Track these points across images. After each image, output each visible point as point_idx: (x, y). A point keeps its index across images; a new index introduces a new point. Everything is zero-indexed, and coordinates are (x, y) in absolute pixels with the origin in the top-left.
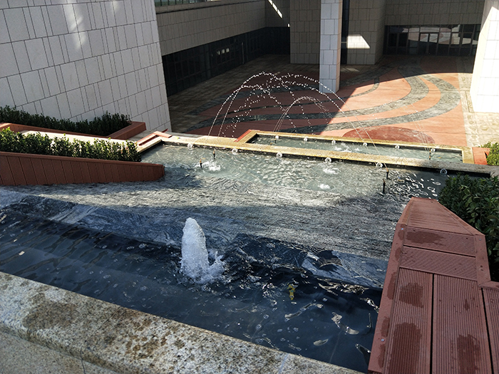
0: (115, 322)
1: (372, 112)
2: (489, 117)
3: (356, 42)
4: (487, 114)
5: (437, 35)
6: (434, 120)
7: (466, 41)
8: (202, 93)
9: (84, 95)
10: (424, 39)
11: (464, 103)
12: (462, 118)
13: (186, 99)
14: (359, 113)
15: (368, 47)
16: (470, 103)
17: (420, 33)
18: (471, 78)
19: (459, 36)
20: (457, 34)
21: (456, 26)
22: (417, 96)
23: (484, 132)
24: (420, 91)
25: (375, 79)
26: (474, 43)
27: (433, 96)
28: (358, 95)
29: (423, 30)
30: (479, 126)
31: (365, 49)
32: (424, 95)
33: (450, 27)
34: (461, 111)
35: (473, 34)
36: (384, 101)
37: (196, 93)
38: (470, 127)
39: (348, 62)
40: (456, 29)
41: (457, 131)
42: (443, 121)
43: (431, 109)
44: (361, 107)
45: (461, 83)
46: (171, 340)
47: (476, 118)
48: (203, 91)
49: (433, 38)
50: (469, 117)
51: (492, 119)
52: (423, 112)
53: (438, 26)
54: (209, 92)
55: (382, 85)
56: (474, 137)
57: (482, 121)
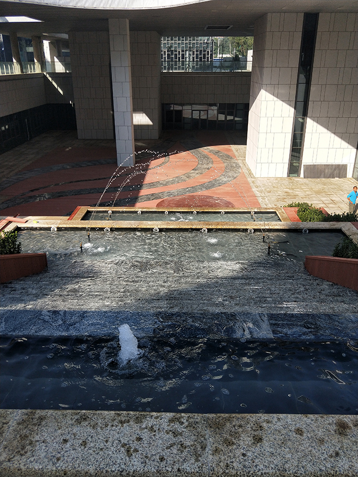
1: (173, 182)
2: (268, 181)
3: (140, 119)
4: (266, 179)
5: (206, 112)
6: (227, 187)
7: (230, 118)
10: (196, 116)
11: (245, 171)
12: (248, 184)
14: (161, 184)
15: (151, 123)
16: (249, 170)
17: (193, 111)
22: (205, 166)
23: (269, 194)
24: (206, 162)
26: (236, 119)
27: (218, 165)
28: (154, 168)
29: (194, 107)
30: (263, 189)
31: (148, 126)
32: (210, 165)
34: (245, 177)
35: (235, 111)
36: (180, 172)
38: (257, 191)
43: (221, 178)
44: (162, 179)
45: (236, 154)
47: (259, 183)
49: (203, 116)
50: (253, 182)
51: (270, 182)
52: (215, 180)
53: (207, 104)
55: (173, 158)
56: (263, 198)
57: (264, 185)
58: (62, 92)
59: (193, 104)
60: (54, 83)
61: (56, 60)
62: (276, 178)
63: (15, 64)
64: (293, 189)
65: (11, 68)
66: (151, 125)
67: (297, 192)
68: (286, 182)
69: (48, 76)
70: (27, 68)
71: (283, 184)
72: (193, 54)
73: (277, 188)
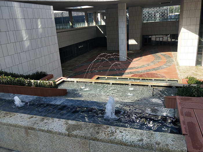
0: (97, 128)
1: (141, 67)
2: (185, 68)
3: (132, 42)
4: (184, 67)
5: (162, 38)
6: (165, 70)
7: (173, 40)
8: (74, 63)
9: (29, 64)
10: (158, 40)
11: (175, 63)
12: (175, 68)
13: (67, 65)
14: (136, 68)
15: (137, 44)
16: (177, 63)
17: (156, 38)
18: (177, 54)
19: (170, 38)
20: (169, 38)
21: (169, 35)
22: (157, 61)
23: (184, 73)
24: (158, 59)
25: (141, 55)
26: (176, 41)
27: (163, 61)
28: (135, 61)
29: (157, 36)
30: (182, 71)
31: (135, 45)
32: (160, 60)
33: (167, 35)
34: (175, 66)
35: (175, 37)
36: (145, 63)
37: (72, 62)
38: (179, 72)
39: (129, 49)
40: (169, 36)
41: (174, 73)
42: (168, 70)
43: (163, 66)
44: (136, 66)
45: (173, 55)
46: (118, 131)
47: (180, 68)
48: (74, 62)
49: (161, 39)
50: (178, 68)
51: (186, 68)
53: (162, 35)
54: (76, 62)
55: (143, 57)
56: (181, 75)
57: (183, 69)
58: (103, 33)
59: (156, 35)
60: (100, 29)
61: (102, 20)
62: (190, 67)
63: (86, 23)
64: (197, 71)
65: (84, 24)
66: (136, 44)
67: (198, 73)
68: (194, 68)
69: (98, 27)
70: (90, 24)
71: (192, 69)
72: (159, 14)
73: (189, 71)
